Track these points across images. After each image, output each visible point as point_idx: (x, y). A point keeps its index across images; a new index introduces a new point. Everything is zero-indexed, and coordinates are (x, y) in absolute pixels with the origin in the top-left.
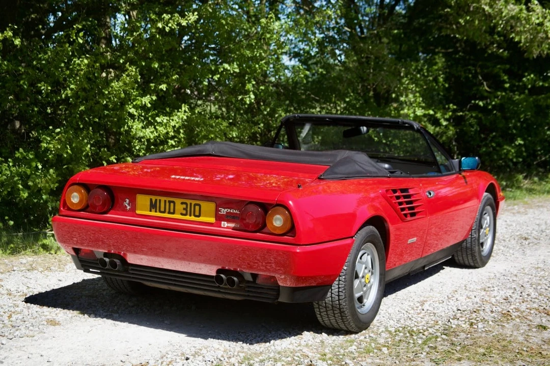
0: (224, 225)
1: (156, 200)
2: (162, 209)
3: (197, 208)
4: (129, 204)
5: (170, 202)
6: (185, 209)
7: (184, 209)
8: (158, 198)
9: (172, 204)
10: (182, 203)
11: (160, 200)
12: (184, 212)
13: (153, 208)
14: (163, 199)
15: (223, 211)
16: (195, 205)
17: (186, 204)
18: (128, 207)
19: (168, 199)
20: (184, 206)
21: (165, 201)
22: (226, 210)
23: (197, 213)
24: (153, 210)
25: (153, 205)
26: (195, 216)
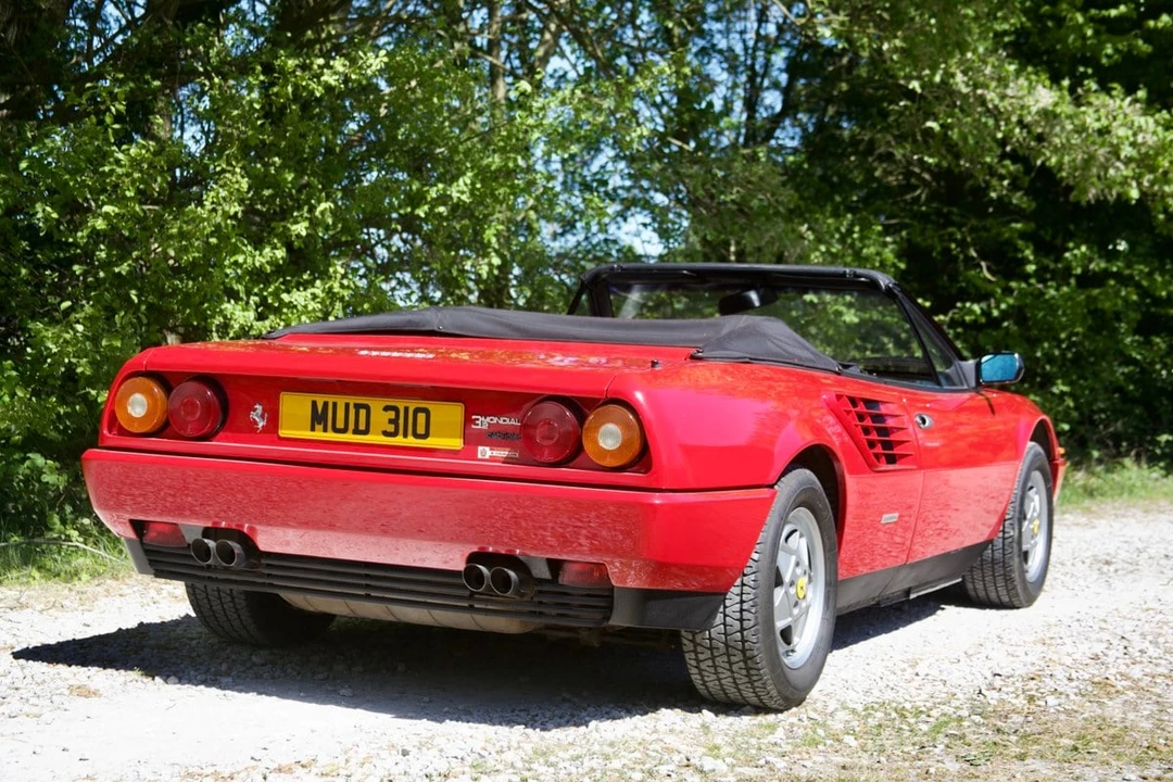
0: (484, 453)
1: (326, 404)
2: (340, 425)
3: (421, 417)
4: (262, 416)
5: (358, 407)
6: (394, 422)
7: (391, 421)
8: (331, 399)
9: (363, 412)
10: (386, 409)
11: (335, 404)
12: (391, 428)
13: (319, 424)
14: (341, 401)
15: (483, 423)
16: (417, 410)
17: (396, 409)
18: (261, 424)
19: (352, 400)
20: (392, 415)
21: (347, 405)
22: (490, 419)
23: (421, 430)
24: (319, 427)
25: (318, 418)
26: (416, 435)
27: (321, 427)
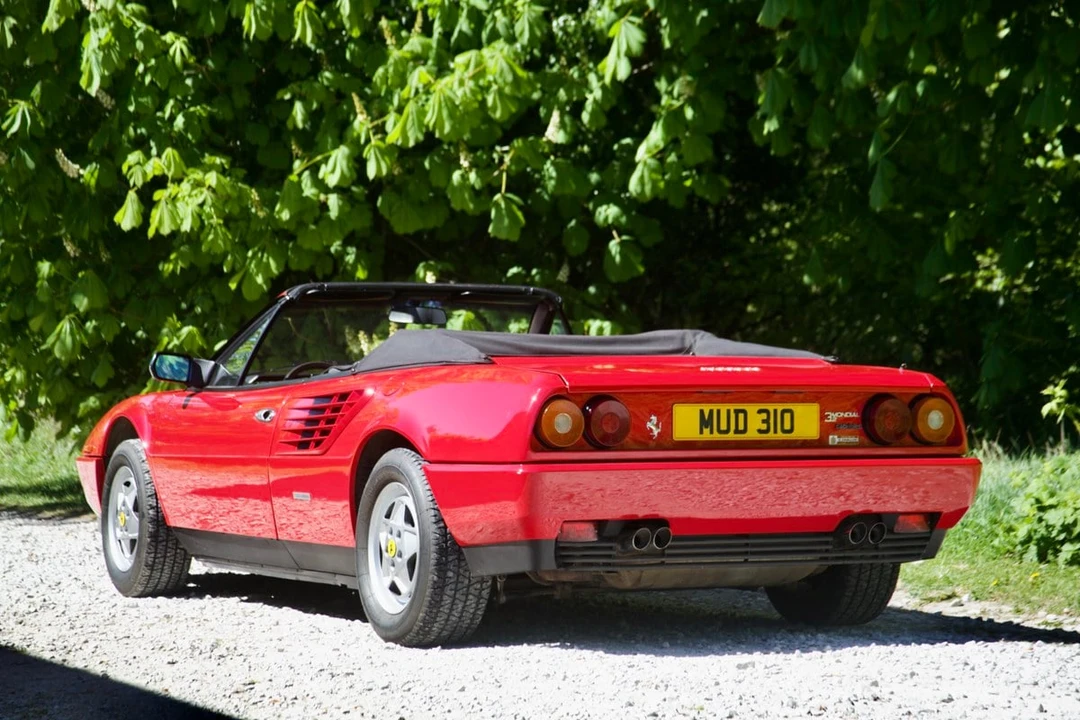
0: (833, 439)
1: (711, 412)
2: (724, 427)
3: (787, 416)
4: (657, 426)
5: (737, 412)
6: (766, 422)
7: (764, 421)
8: (715, 407)
9: (741, 416)
10: (760, 412)
11: (719, 412)
12: (764, 427)
13: (707, 427)
14: (724, 408)
15: (833, 417)
16: (784, 411)
17: (767, 411)
18: (656, 432)
19: (733, 407)
20: (764, 416)
21: (729, 411)
22: (837, 414)
23: (787, 426)
24: (706, 431)
25: (705, 422)
26: (784, 431)
27: (708, 429)
